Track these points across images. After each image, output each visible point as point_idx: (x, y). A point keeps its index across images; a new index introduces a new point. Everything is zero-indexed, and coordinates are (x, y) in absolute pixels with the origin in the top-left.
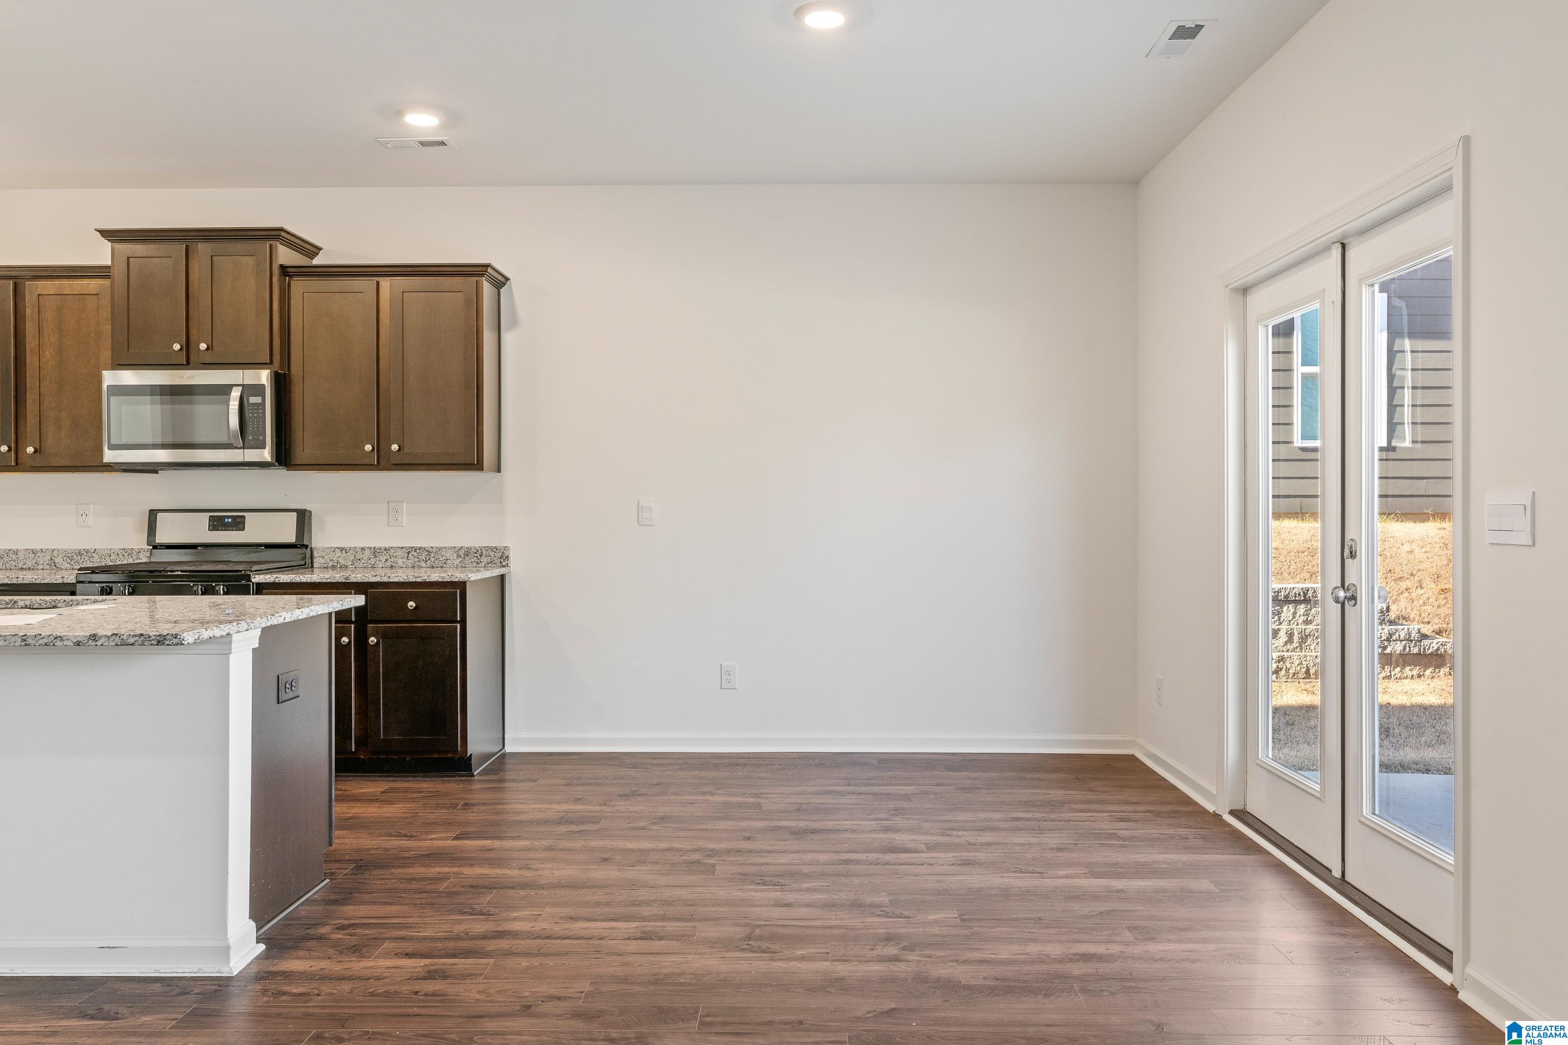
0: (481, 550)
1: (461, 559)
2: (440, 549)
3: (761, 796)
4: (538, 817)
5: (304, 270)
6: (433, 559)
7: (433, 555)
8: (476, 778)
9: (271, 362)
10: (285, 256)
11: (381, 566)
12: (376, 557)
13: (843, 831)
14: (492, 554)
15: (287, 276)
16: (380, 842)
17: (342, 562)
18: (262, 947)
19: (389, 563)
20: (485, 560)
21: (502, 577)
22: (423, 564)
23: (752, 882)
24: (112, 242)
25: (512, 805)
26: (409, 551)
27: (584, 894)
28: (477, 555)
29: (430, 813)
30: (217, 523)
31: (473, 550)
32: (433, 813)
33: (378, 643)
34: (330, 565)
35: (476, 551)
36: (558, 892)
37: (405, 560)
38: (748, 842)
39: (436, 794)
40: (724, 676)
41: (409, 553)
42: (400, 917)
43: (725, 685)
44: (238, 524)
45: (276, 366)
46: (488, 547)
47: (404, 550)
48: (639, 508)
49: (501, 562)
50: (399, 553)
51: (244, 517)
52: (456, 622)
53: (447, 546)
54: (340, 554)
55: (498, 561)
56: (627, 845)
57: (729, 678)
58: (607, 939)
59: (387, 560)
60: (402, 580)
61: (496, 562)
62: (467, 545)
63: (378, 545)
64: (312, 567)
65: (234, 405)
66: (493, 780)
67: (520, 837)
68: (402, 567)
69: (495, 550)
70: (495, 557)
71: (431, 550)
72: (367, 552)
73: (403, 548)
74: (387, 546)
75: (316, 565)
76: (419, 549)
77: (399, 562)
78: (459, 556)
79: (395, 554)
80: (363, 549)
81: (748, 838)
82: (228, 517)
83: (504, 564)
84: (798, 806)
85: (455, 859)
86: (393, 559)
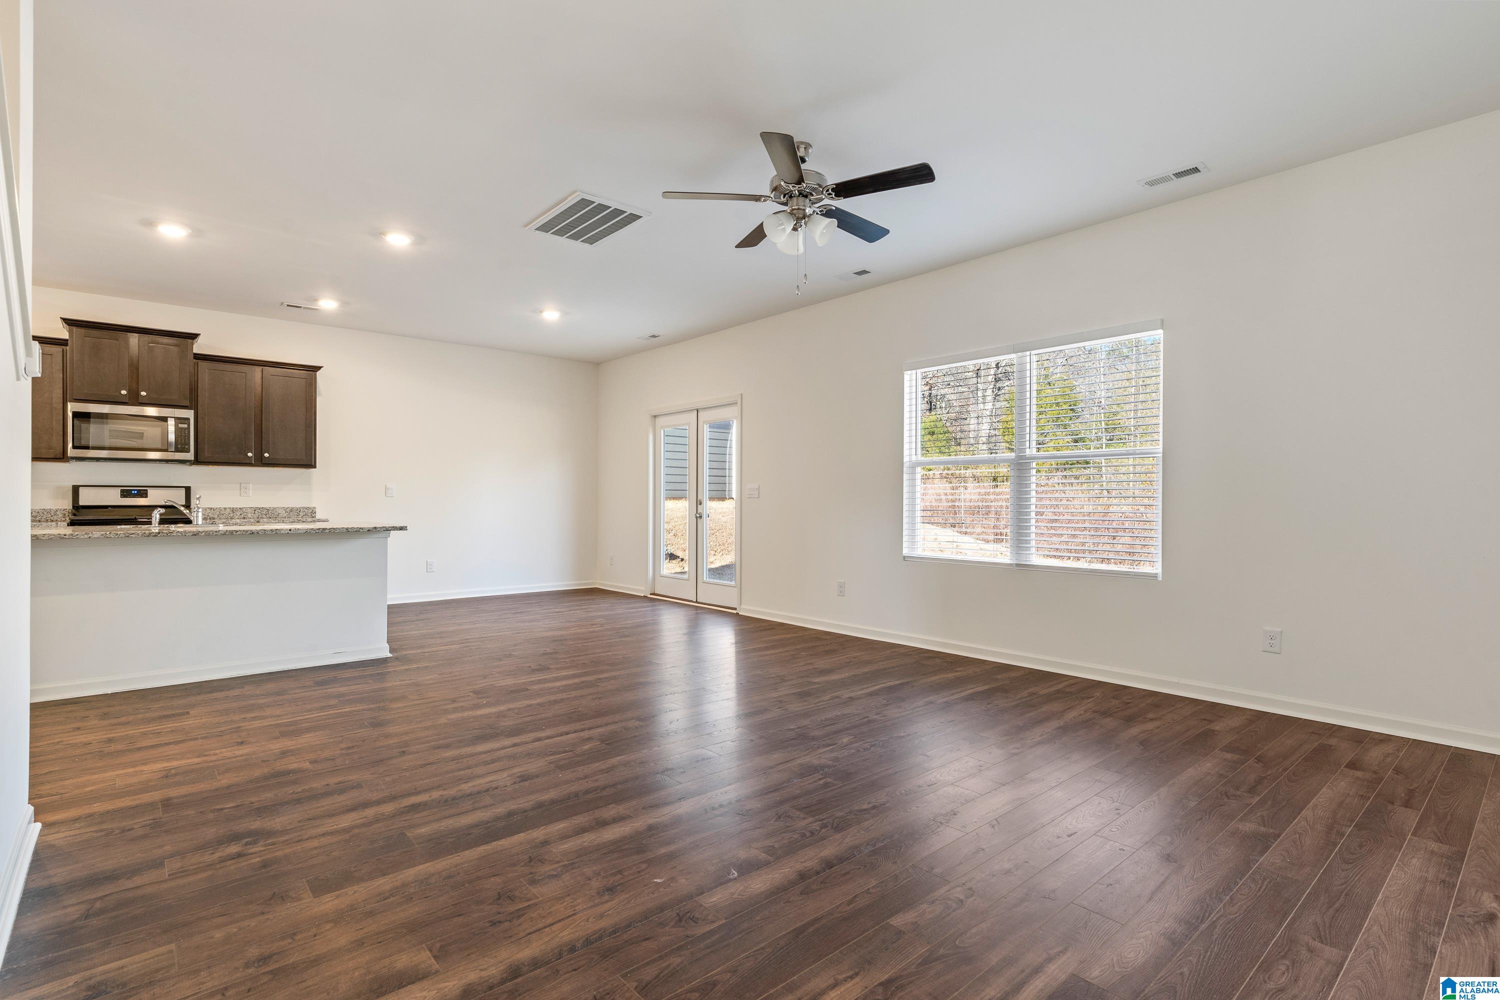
0: (301, 509)
2: (275, 508)
5: (209, 357)
6: (270, 514)
7: (270, 512)
9: (192, 406)
11: (237, 518)
12: (233, 513)
14: (308, 511)
15: (196, 359)
17: (211, 515)
19: (242, 516)
20: (303, 514)
22: (264, 516)
26: (256, 509)
28: (298, 511)
30: (126, 493)
31: (295, 509)
37: (252, 514)
40: (429, 566)
41: (255, 511)
43: (429, 570)
44: (143, 493)
46: (305, 507)
47: (252, 509)
48: (386, 489)
50: (249, 510)
51: (147, 490)
53: (279, 507)
54: (210, 512)
55: (310, 514)
59: (241, 514)
62: (292, 506)
63: (235, 506)
65: (171, 428)
68: (250, 518)
69: (310, 509)
71: (269, 509)
72: (228, 510)
74: (241, 507)
77: (248, 515)
78: (286, 512)
79: (246, 511)
80: (225, 509)
82: (134, 490)
83: (313, 516)
86: (245, 514)
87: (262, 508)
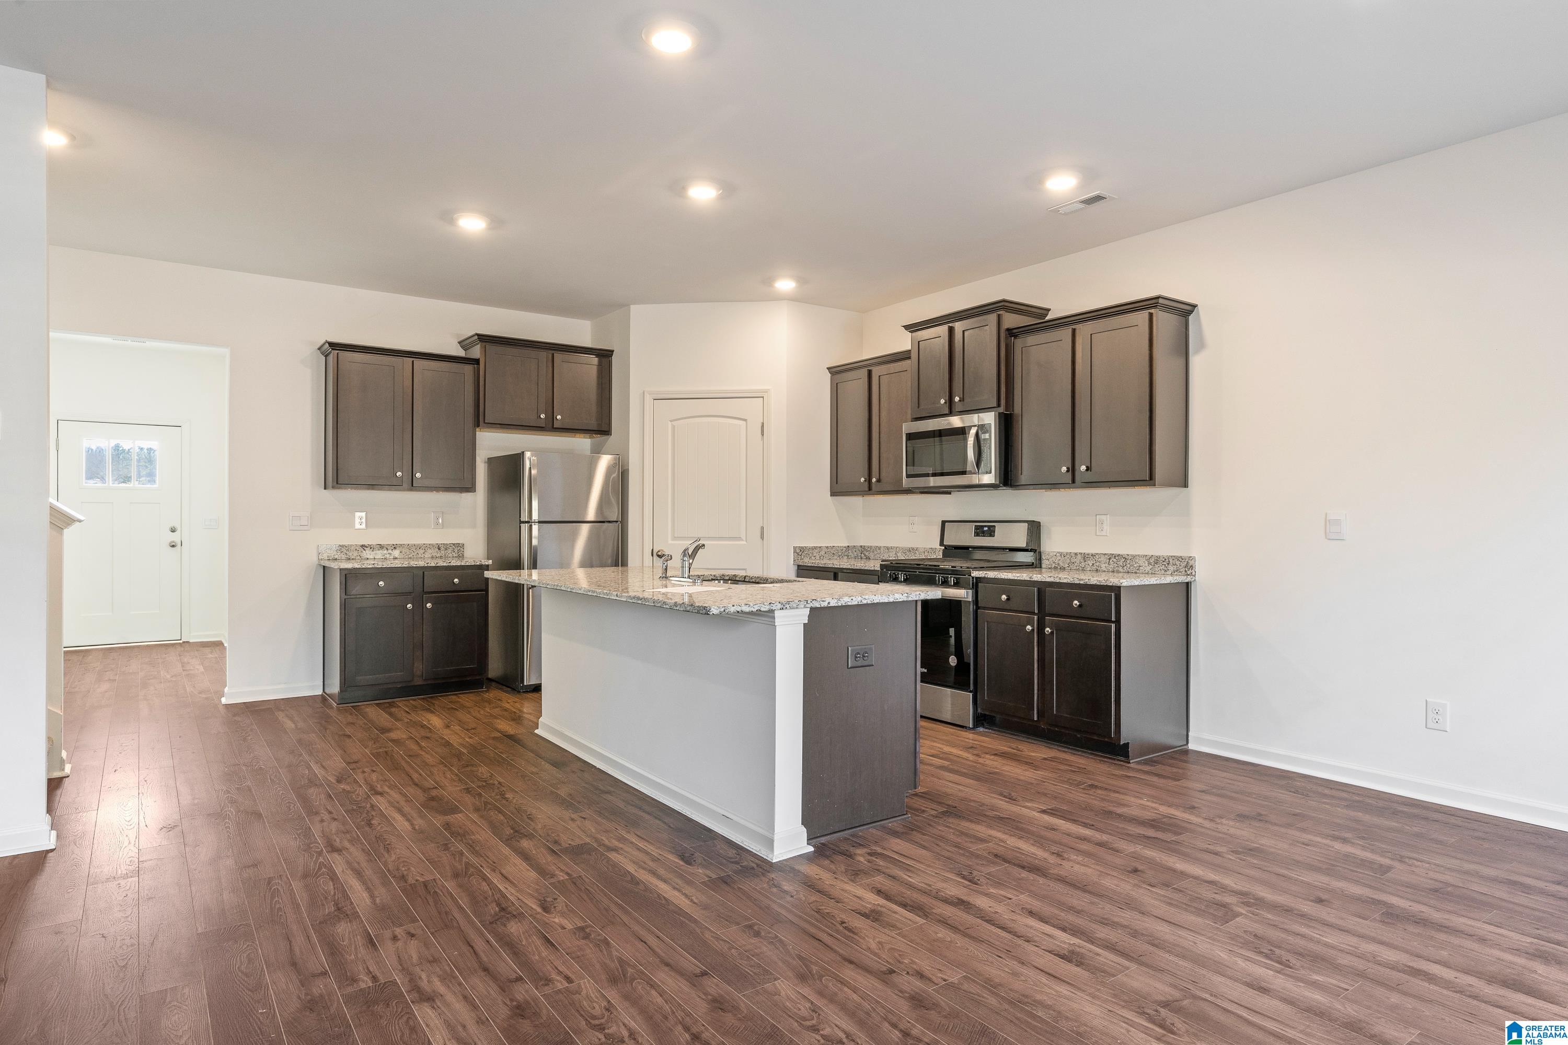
0: (1168, 559)
1: (1151, 567)
2: (1134, 557)
3: (1407, 860)
4: (1133, 813)
5: (1027, 328)
6: (1129, 565)
7: (1128, 562)
8: (1132, 765)
9: (999, 405)
10: (1011, 320)
11: (1089, 569)
12: (1085, 561)
13: (1466, 934)
14: (1178, 563)
15: (1012, 336)
16: (987, 797)
17: (1062, 564)
18: (811, 849)
19: (1095, 567)
20: (1171, 568)
21: (1188, 585)
22: (1121, 569)
23: (1256, 948)
24: (911, 332)
25: (1126, 796)
26: (1111, 557)
27: (1072, 895)
28: (1165, 563)
29: (1054, 784)
30: (978, 531)
31: (1161, 558)
32: (1056, 785)
33: (1052, 633)
34: (1053, 566)
35: (1164, 560)
36: (1052, 885)
37: (1107, 565)
38: (1318, 906)
39: (1082, 771)
40: (1431, 714)
41: (1110, 559)
42: (915, 860)
43: (1430, 725)
44: (991, 532)
45: (1002, 409)
46: (1174, 556)
47: (1106, 556)
48: (1327, 523)
49: (1186, 571)
50: (1103, 559)
51: (994, 526)
52: (1111, 622)
53: (1141, 554)
54: (1059, 558)
55: (1183, 570)
56: (1177, 865)
57: (1437, 717)
58: (1034, 944)
59: (1093, 564)
60: (1069, 581)
61: (1181, 570)
62: (1157, 554)
63: (1087, 551)
64: (1041, 567)
65: (971, 440)
66: (1142, 770)
67: (1093, 825)
68: (1105, 571)
69: (1180, 559)
70: (1180, 566)
71: (1127, 557)
72: (1079, 557)
73: (1105, 554)
74: (1094, 552)
75: (1043, 566)
76: (1118, 556)
77: (1102, 566)
78: (1149, 564)
79: (1099, 560)
80: (1076, 554)
81: (1320, 901)
82: (985, 526)
83: (1189, 573)
84: (1439, 885)
85: (1017, 828)
86: (1098, 564)
87: (1119, 555)
